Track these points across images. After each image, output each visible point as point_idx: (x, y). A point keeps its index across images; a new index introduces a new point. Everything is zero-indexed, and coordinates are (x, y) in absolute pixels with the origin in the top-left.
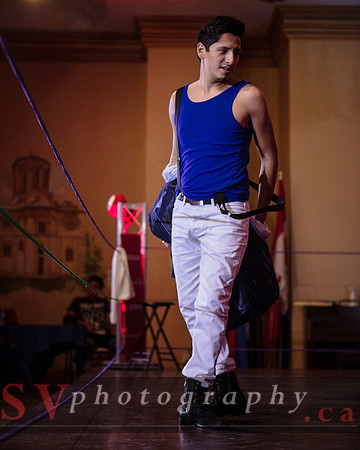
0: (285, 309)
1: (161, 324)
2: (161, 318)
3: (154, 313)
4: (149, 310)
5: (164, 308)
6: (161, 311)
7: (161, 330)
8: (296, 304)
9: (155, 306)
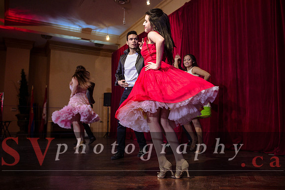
0: (46, 122)
1: (7, 128)
2: (7, 126)
3: (5, 124)
4: (3, 124)
5: (8, 123)
6: (7, 124)
7: (7, 129)
8: (49, 121)
9: (5, 122)
